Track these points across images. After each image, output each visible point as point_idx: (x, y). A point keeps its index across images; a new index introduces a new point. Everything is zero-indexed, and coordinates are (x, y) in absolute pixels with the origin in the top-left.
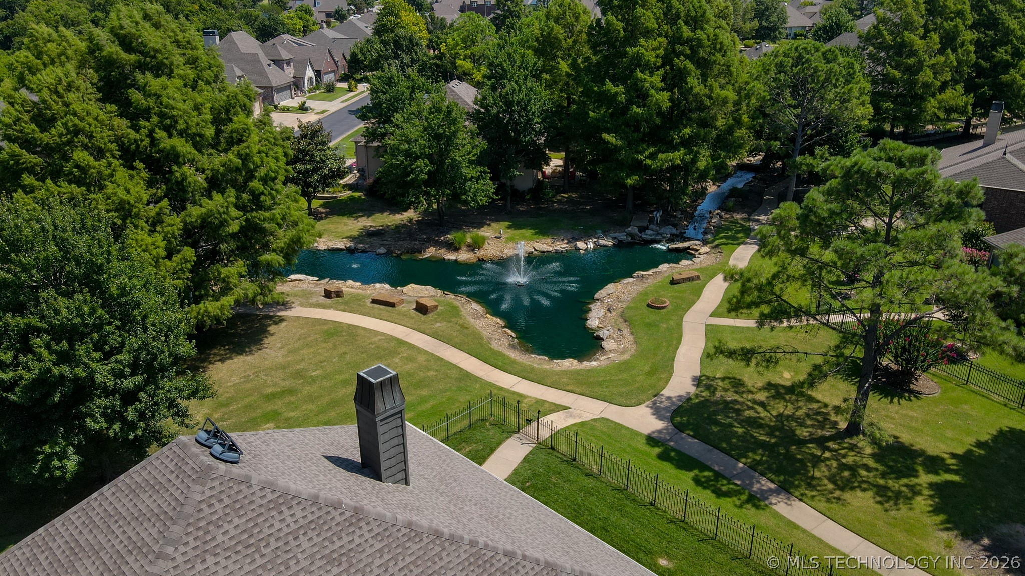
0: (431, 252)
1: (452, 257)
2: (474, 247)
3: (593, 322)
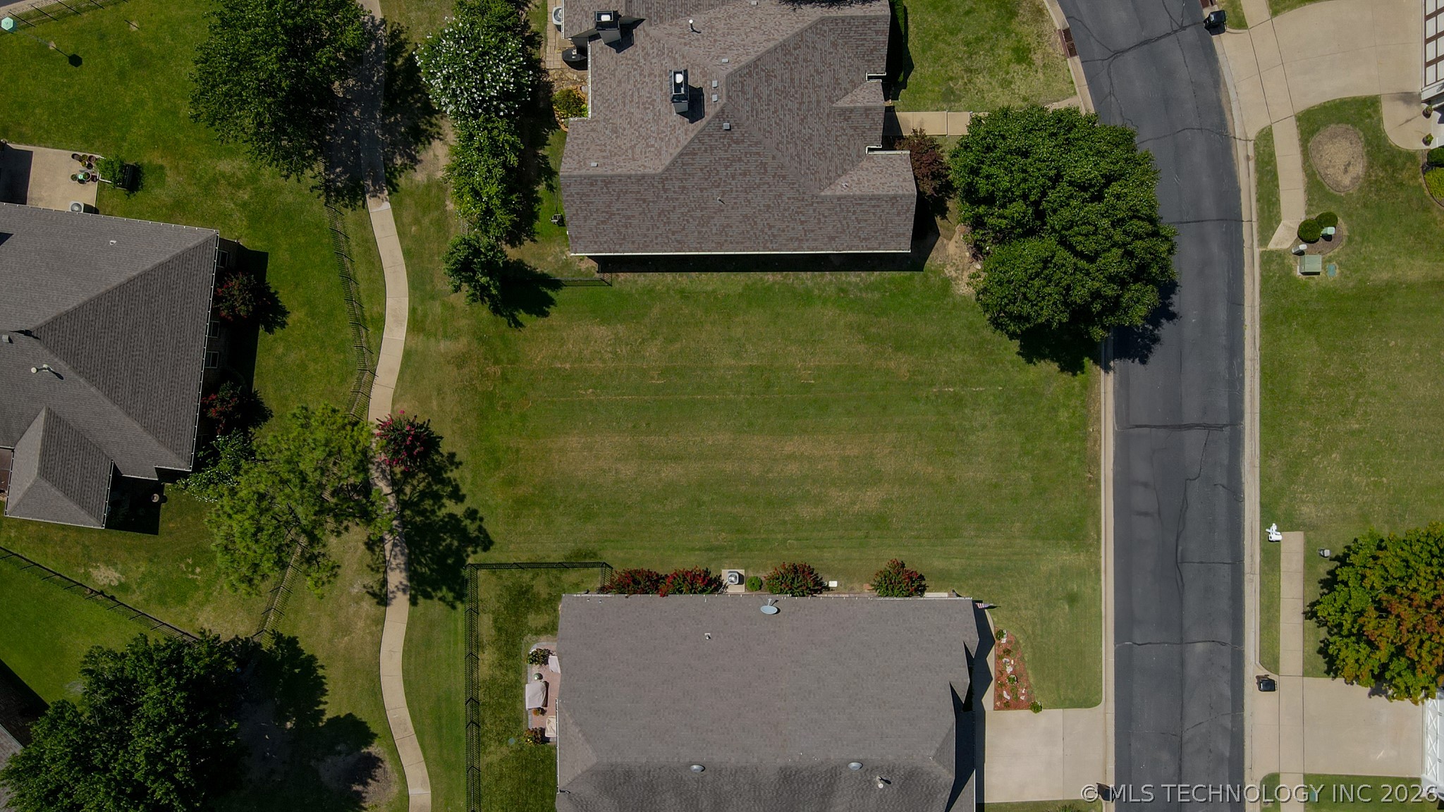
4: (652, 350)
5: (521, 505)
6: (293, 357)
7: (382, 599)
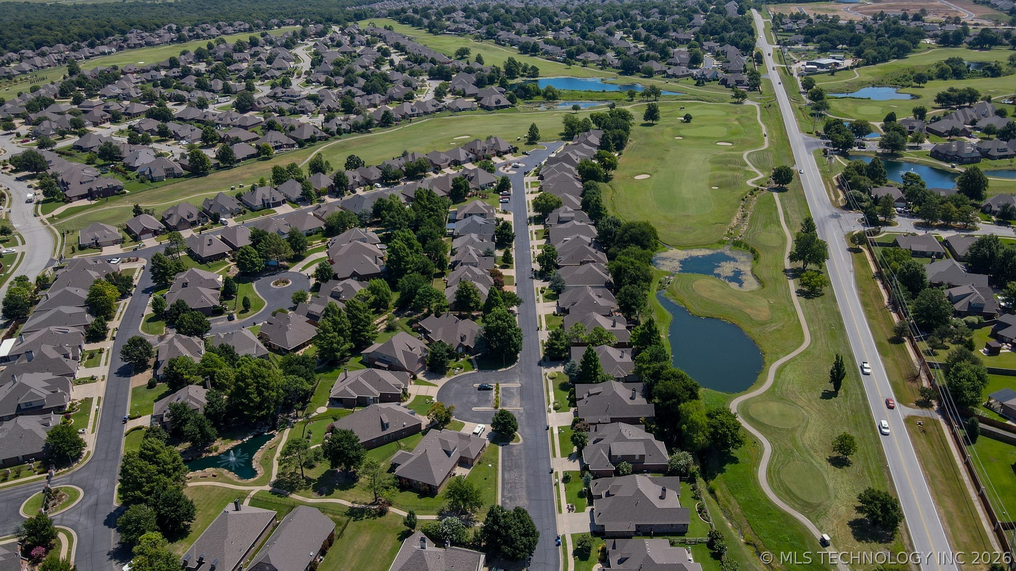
0: (204, 455)
1: (211, 455)
2: (216, 450)
3: (254, 467)
4: (380, 557)
5: (359, 528)
6: (410, 498)
7: (353, 503)
